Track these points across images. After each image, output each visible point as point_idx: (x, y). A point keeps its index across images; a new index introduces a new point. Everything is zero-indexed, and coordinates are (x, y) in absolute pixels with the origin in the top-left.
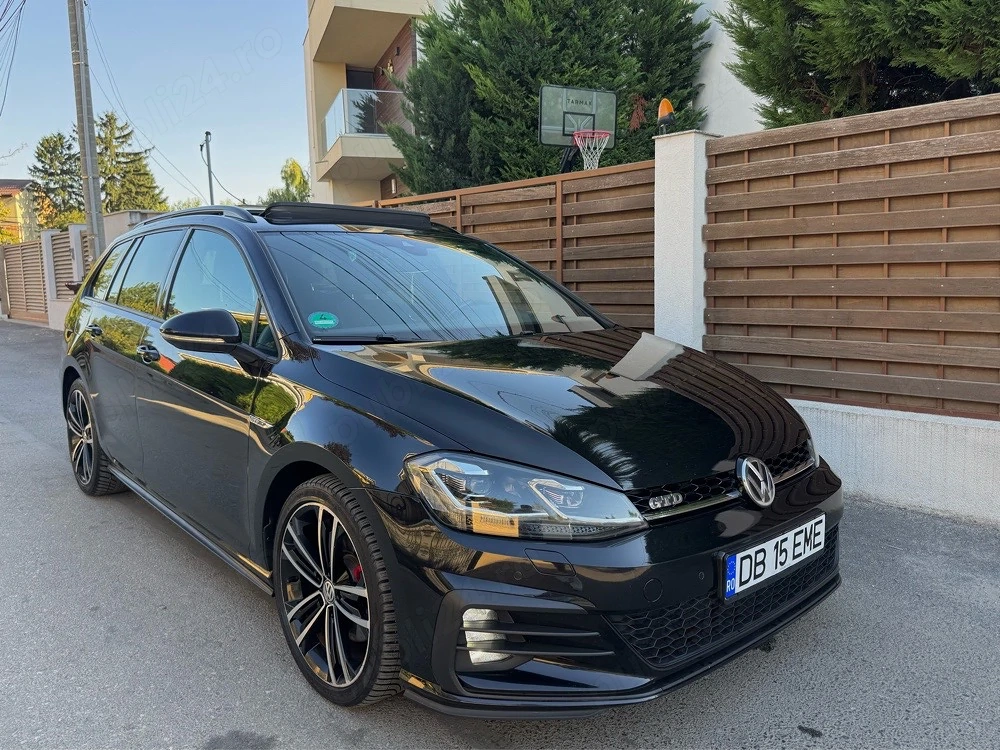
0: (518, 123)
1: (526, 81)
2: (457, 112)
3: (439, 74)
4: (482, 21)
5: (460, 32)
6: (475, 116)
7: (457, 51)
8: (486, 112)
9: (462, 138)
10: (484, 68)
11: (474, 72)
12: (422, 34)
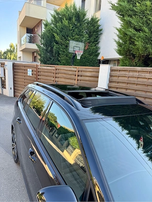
0: (63, 46)
1: (66, 37)
2: (51, 42)
3: (48, 34)
4: (58, 24)
5: (53, 26)
6: (55, 44)
7: (52, 30)
8: (57, 43)
9: (52, 48)
10: (57, 34)
11: (55, 35)
12: (44, 25)
